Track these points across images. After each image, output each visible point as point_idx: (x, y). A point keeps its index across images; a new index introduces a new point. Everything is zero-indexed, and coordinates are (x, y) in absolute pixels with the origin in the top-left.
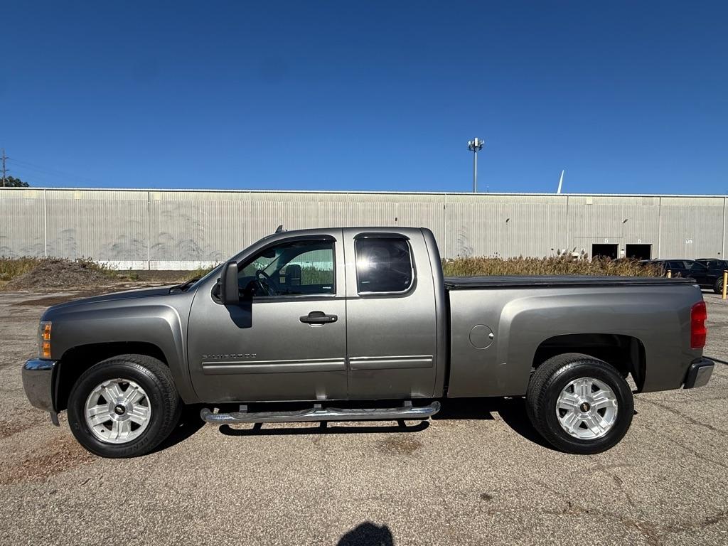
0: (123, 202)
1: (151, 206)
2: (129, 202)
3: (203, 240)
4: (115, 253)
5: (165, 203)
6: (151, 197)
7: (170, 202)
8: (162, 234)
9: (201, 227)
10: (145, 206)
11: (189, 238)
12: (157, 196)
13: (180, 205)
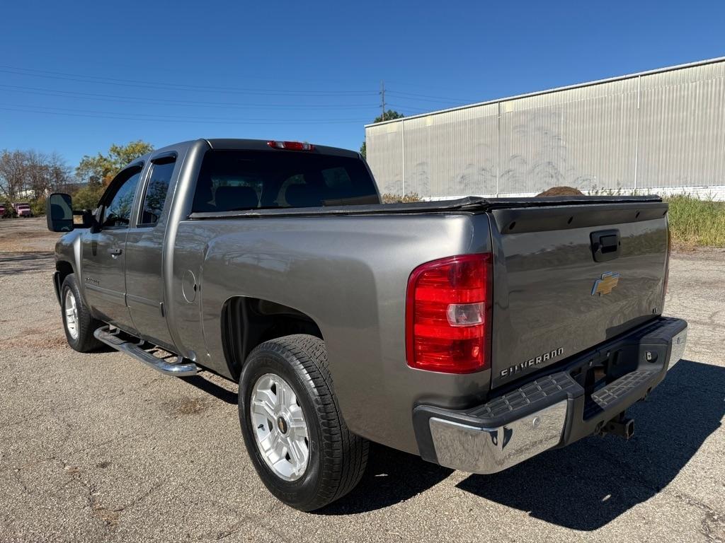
0: (472, 121)
1: (502, 121)
2: (478, 120)
3: (565, 160)
4: (462, 186)
5: (517, 114)
6: (502, 108)
7: (524, 113)
8: (514, 157)
9: (562, 143)
10: (495, 123)
11: (547, 160)
12: (509, 107)
13: (535, 114)
